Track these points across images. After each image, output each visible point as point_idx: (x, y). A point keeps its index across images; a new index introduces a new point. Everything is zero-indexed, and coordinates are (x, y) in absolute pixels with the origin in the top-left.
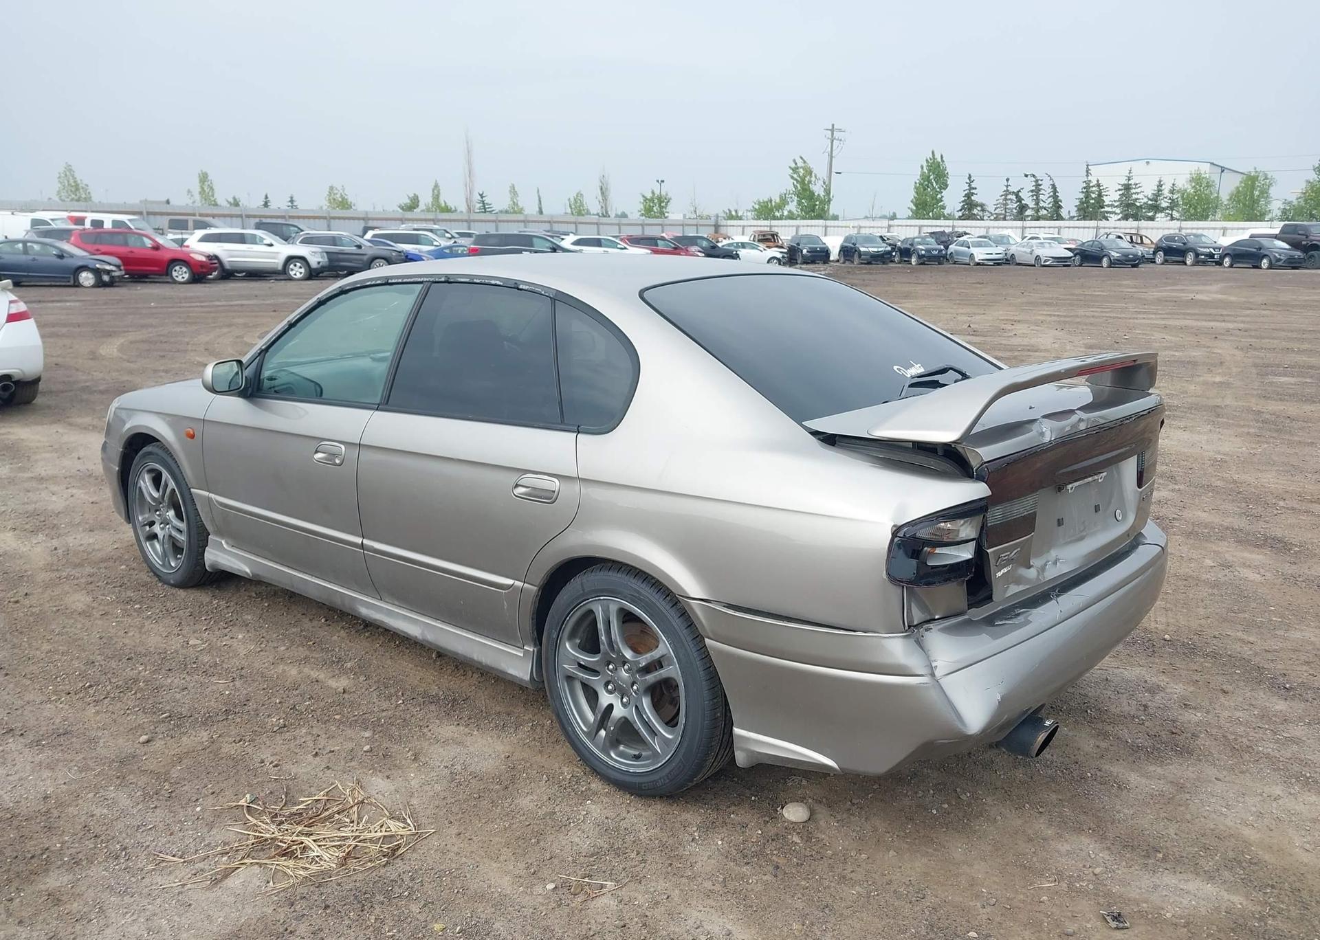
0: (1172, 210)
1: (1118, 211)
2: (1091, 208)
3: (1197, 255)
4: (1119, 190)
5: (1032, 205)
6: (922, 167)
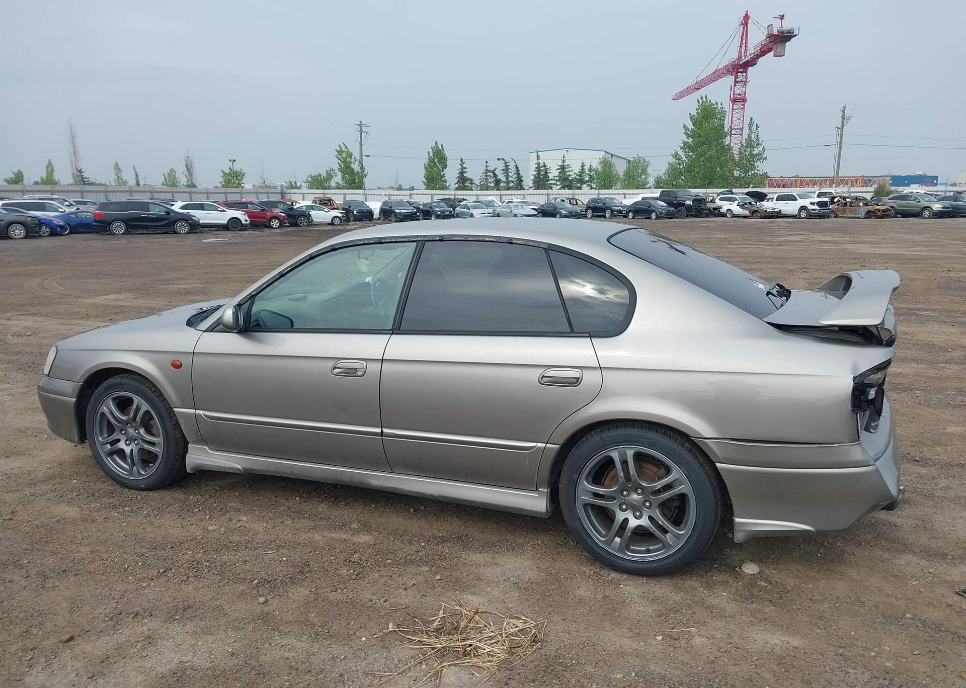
0: (591, 182)
1: (558, 183)
2: (541, 181)
3: (612, 211)
4: (558, 169)
5: (504, 179)
6: (429, 153)
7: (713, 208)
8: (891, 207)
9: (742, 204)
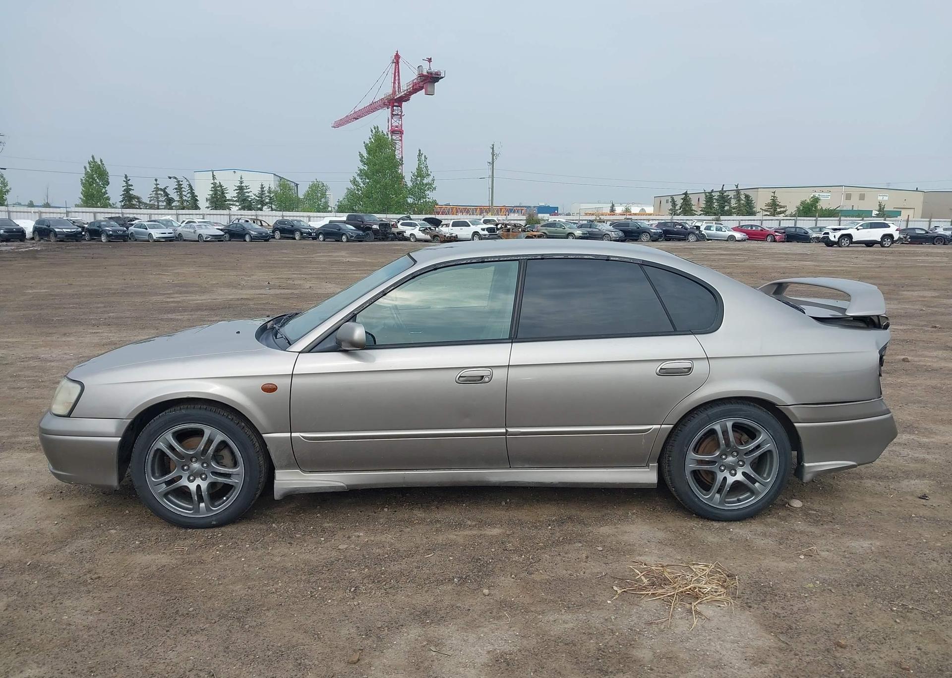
0: (272, 204)
1: (238, 204)
2: (218, 201)
3: (302, 233)
4: (236, 190)
5: (177, 198)
6: (85, 168)
7: (397, 233)
8: (544, 233)
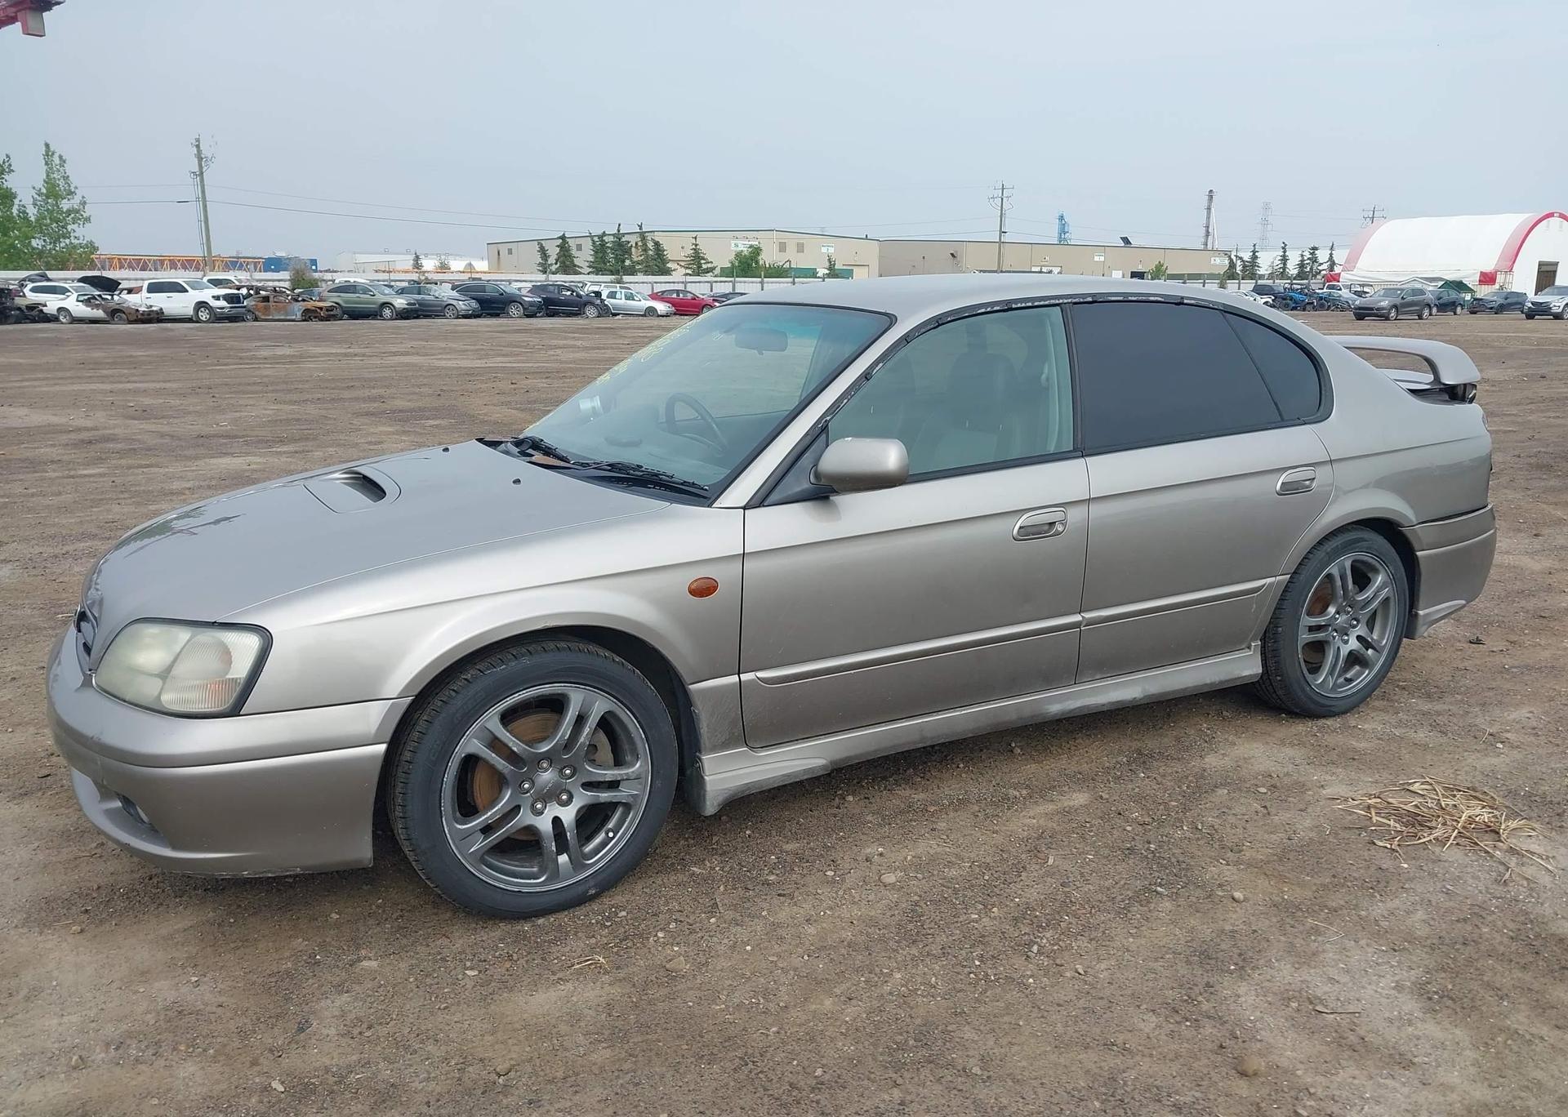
7: (27, 307)
8: (336, 303)
9: (86, 297)
